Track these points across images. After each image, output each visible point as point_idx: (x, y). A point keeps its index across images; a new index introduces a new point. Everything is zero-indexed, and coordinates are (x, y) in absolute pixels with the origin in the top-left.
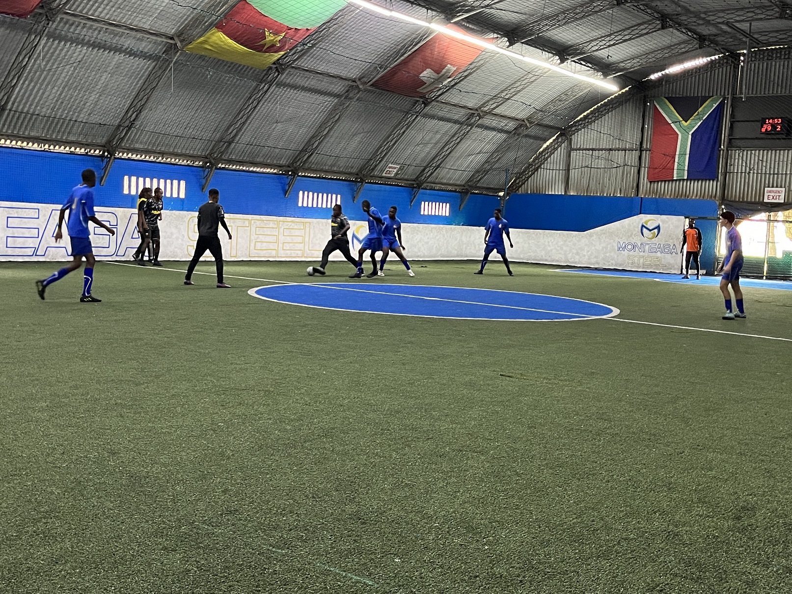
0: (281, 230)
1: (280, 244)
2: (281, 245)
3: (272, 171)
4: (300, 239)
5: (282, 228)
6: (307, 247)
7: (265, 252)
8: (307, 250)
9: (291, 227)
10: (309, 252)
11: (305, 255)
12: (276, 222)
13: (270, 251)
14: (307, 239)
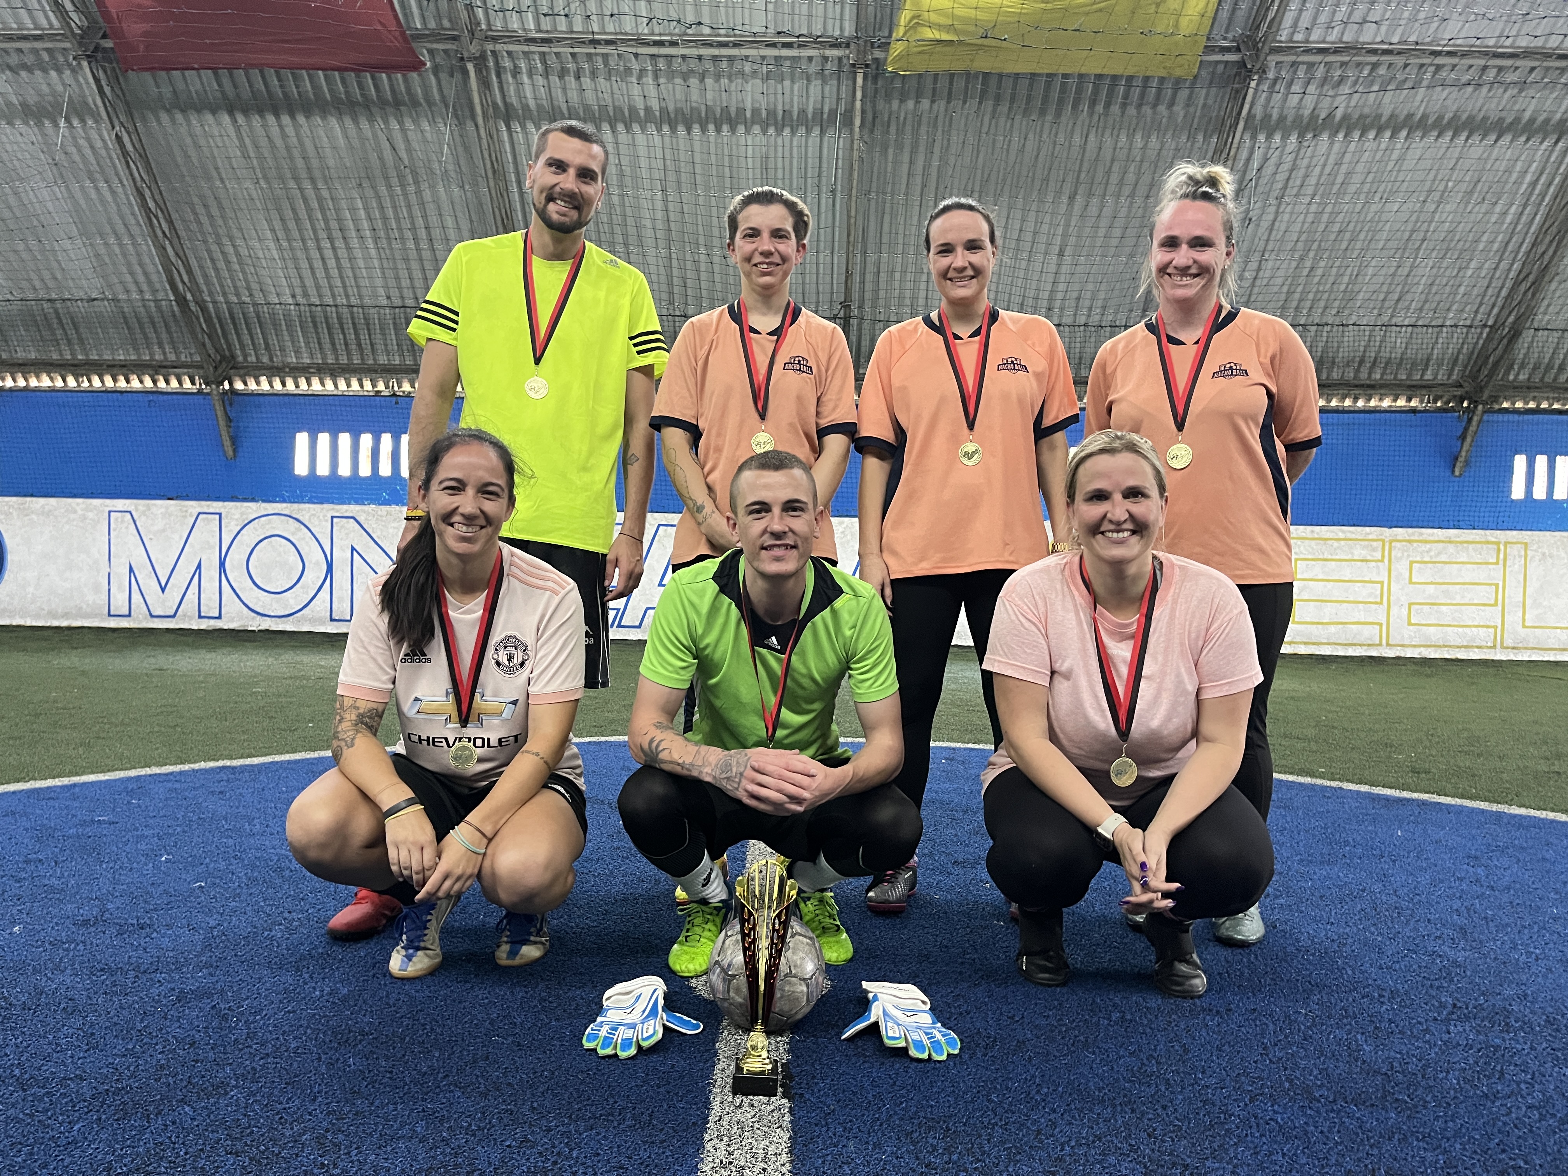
0: (1401, 567)
1: (1394, 610)
2: (1399, 613)
3: (1401, 402)
4: (1484, 594)
5: (1405, 563)
6: (1513, 618)
7: (1333, 629)
8: (1519, 628)
9: (1443, 558)
10: (1523, 632)
11: (1509, 642)
12: (1375, 544)
13: (1353, 626)
14: (1514, 593)
